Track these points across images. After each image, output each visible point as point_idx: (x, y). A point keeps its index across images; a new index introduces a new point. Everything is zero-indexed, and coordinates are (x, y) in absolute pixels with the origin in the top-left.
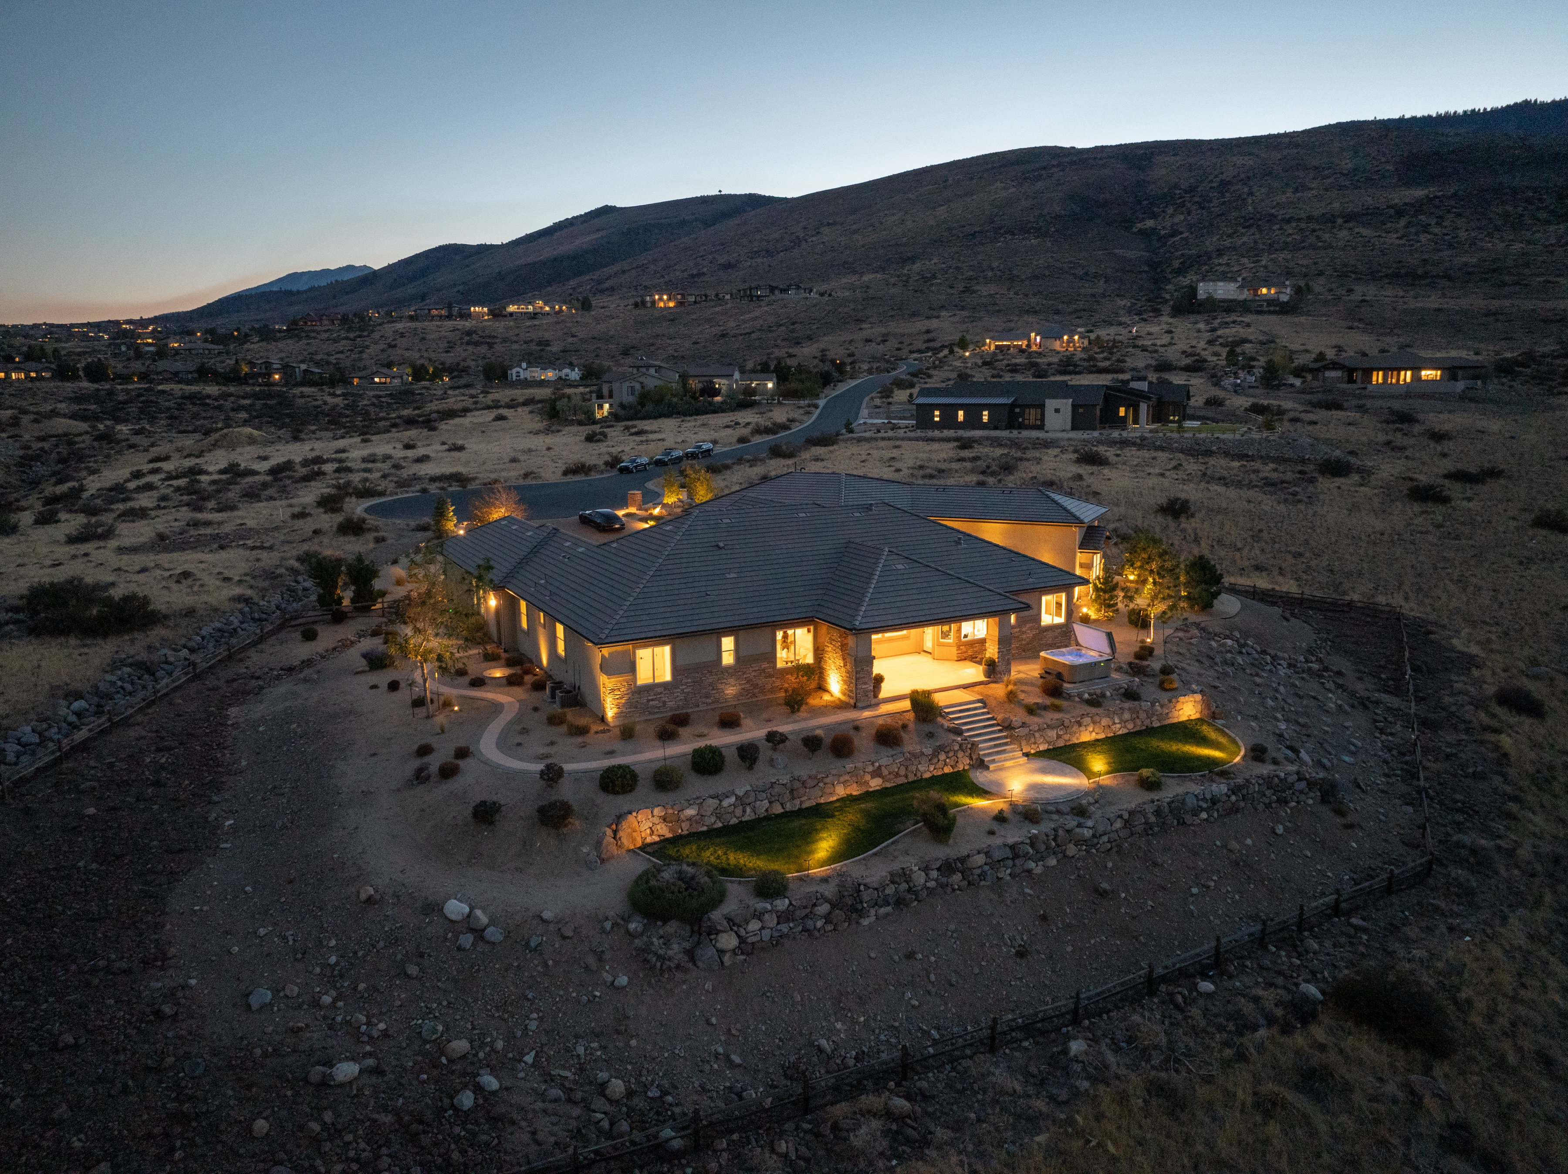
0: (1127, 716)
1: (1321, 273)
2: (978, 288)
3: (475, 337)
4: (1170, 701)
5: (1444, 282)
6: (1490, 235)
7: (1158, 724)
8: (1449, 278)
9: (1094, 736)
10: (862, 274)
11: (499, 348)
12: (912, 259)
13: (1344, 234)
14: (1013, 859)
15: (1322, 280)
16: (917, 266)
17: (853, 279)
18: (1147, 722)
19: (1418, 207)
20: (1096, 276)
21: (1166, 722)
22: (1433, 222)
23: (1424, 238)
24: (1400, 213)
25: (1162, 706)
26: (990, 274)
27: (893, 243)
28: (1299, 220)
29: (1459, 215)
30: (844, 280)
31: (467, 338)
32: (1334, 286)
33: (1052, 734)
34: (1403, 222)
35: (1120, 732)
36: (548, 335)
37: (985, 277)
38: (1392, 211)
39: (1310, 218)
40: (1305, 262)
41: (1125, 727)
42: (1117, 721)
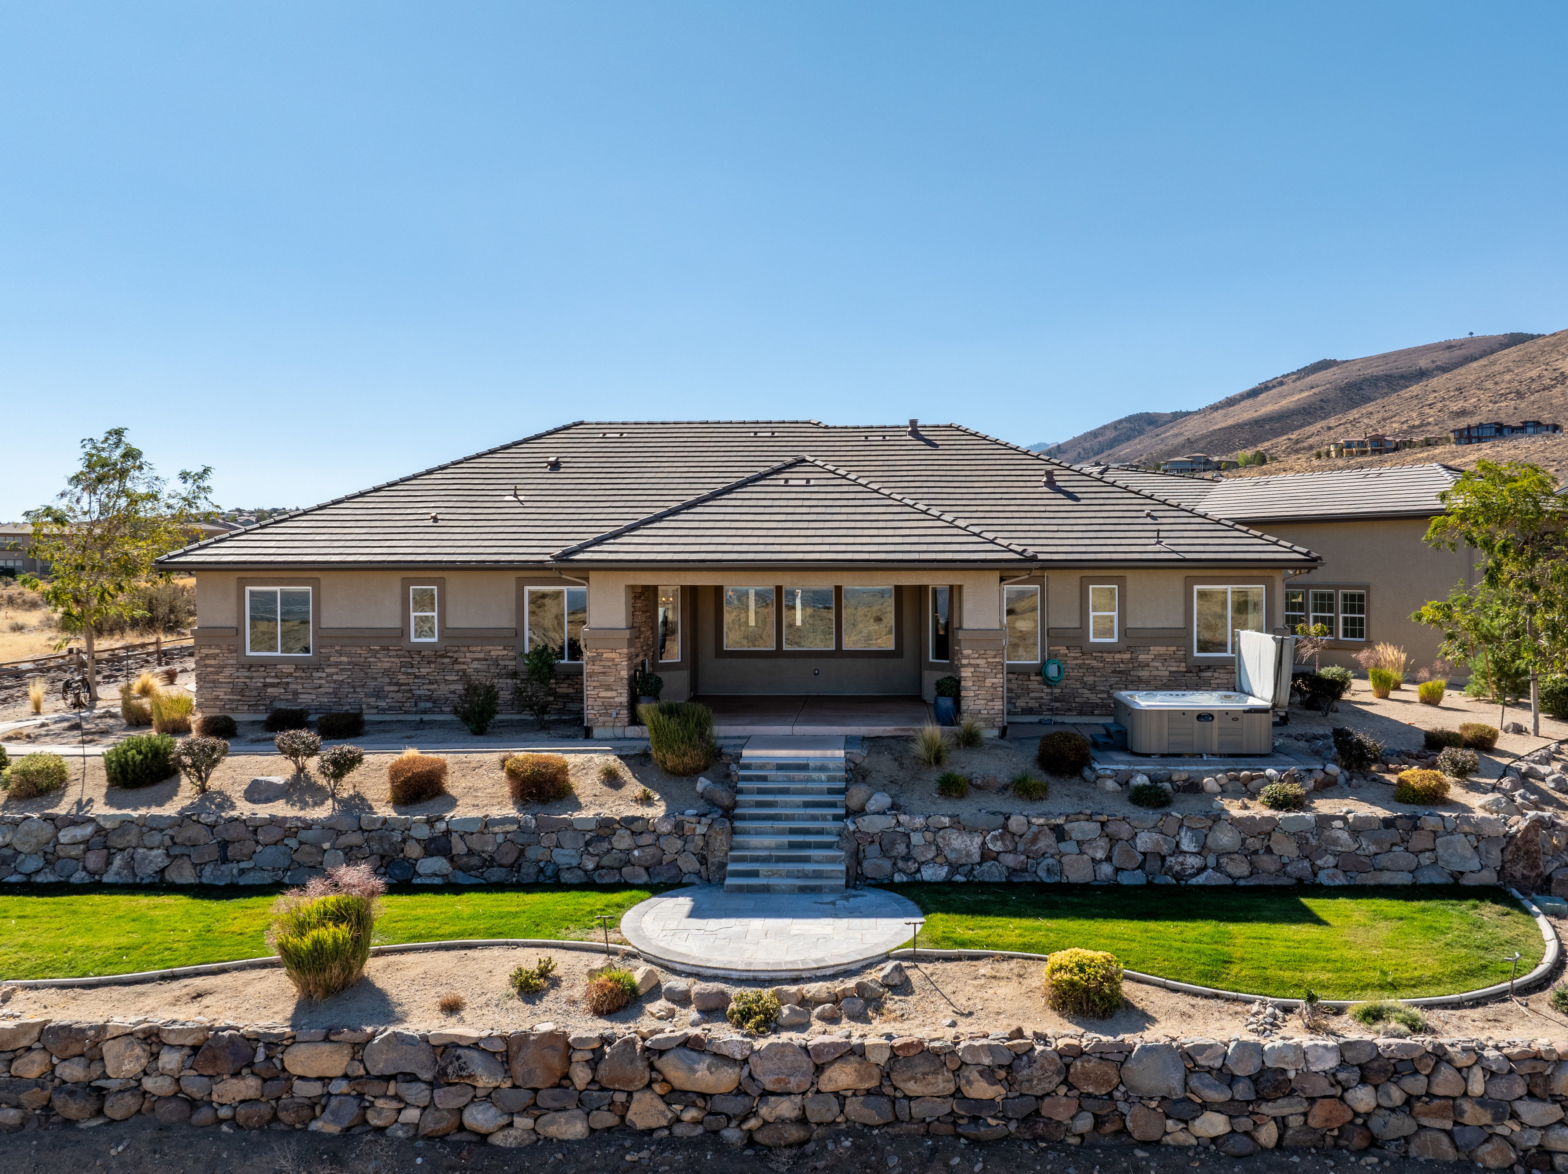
4: (1389, 823)
14: (432, 1085)
21: (1367, 879)
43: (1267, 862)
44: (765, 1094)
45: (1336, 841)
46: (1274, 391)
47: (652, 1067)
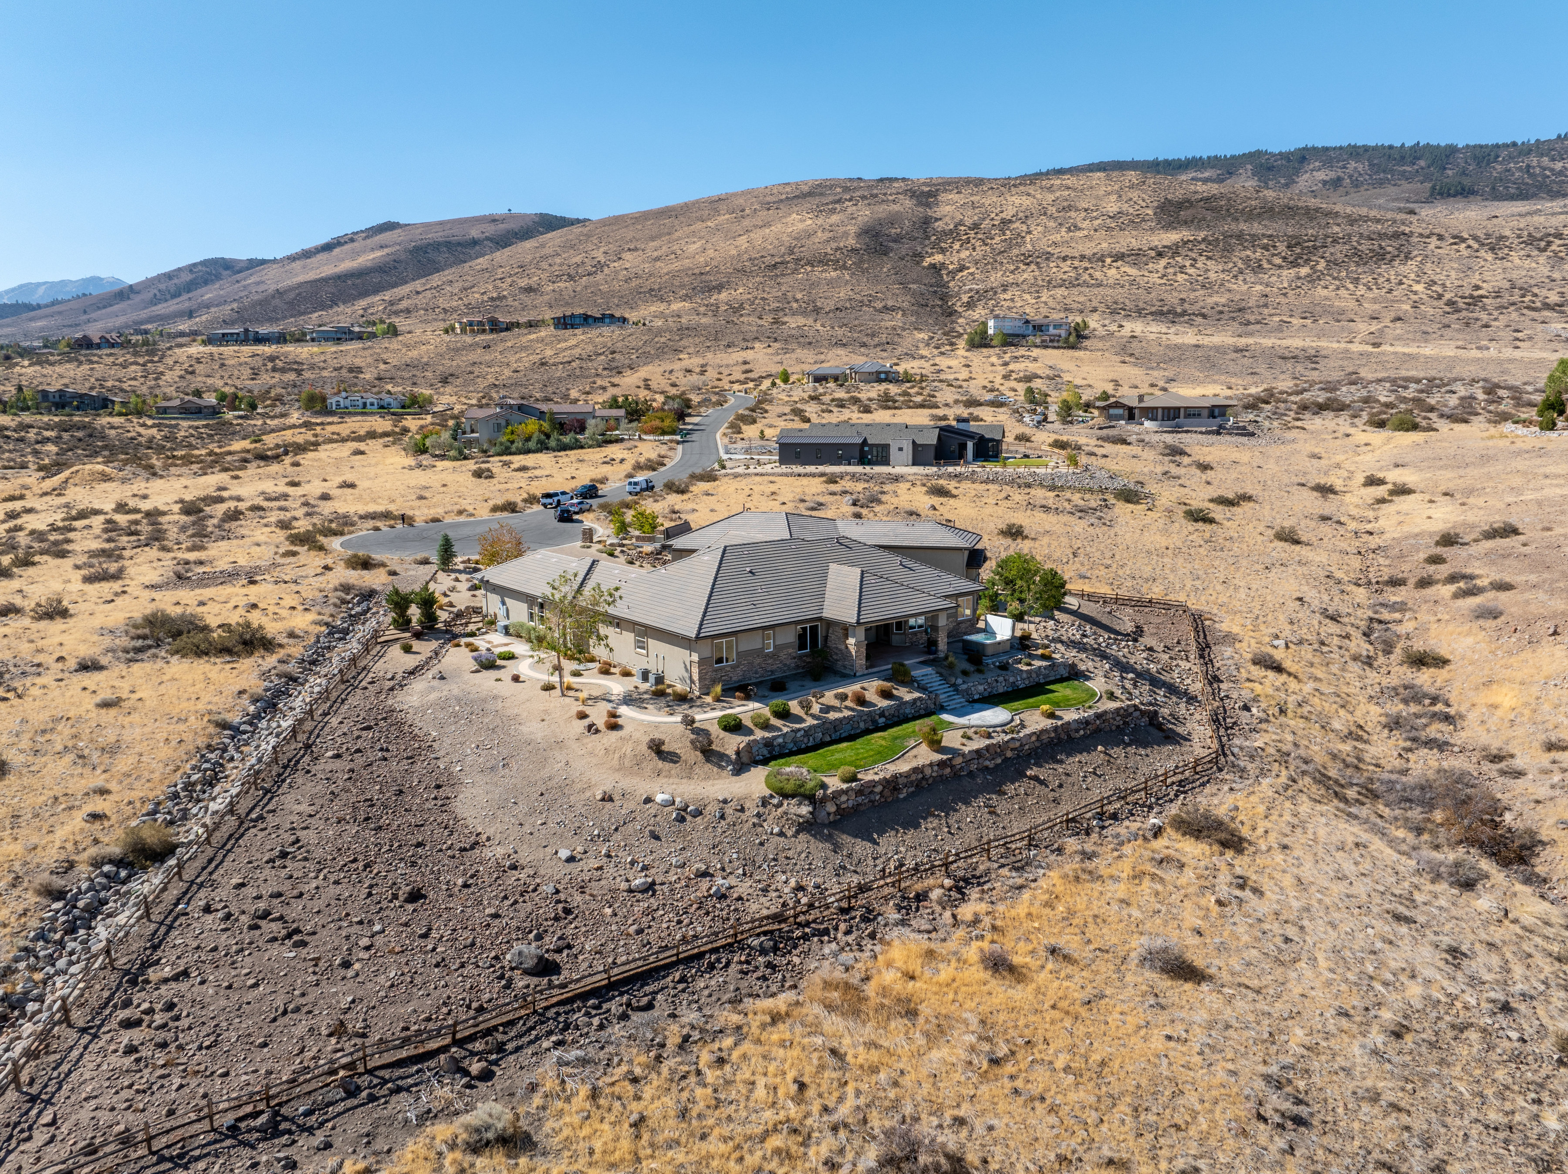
1: (1095, 310)
2: (785, 319)
3: (279, 364)
5: (1199, 320)
6: (1235, 277)
8: (1204, 316)
10: (669, 303)
11: (307, 375)
12: (719, 288)
13: (1112, 272)
15: (1096, 316)
16: (724, 296)
17: (662, 307)
19: (1174, 250)
20: (893, 309)
22: (1188, 263)
23: (1180, 277)
24: (1160, 255)
26: (795, 305)
27: (697, 271)
28: (1073, 258)
29: (1209, 258)
30: (653, 309)
31: (270, 365)
32: (1107, 322)
34: (1163, 262)
36: (358, 362)
37: (791, 309)
38: (1153, 254)
39: (1083, 257)
40: (1082, 299)
46: (346, 247)
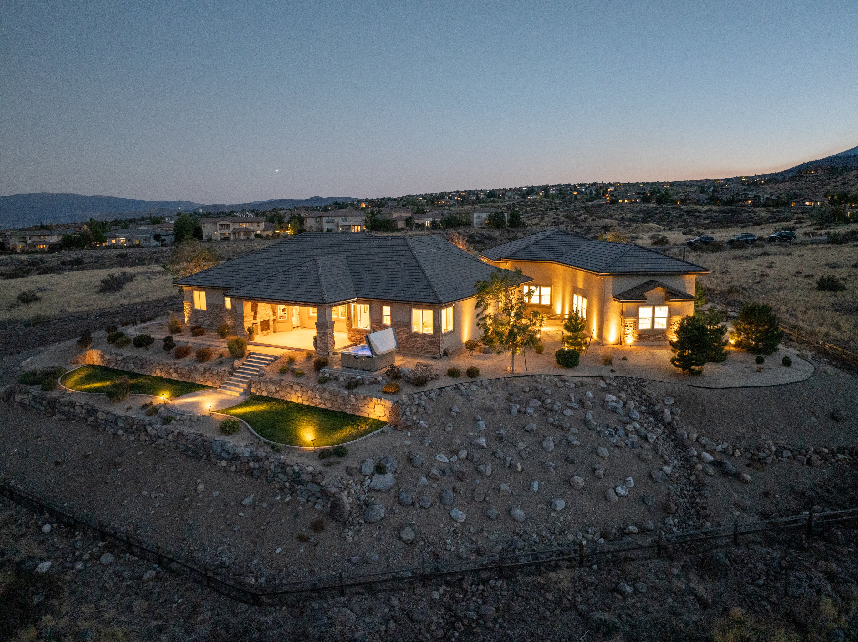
0: (326, 395)
4: (365, 398)
7: (351, 413)
9: (300, 401)
14: (114, 424)
18: (343, 407)
21: (358, 414)
25: (356, 399)
33: (272, 387)
35: (320, 406)
41: (325, 404)
42: (318, 396)
43: (335, 403)
44: (159, 437)
45: (351, 401)
47: (145, 428)
